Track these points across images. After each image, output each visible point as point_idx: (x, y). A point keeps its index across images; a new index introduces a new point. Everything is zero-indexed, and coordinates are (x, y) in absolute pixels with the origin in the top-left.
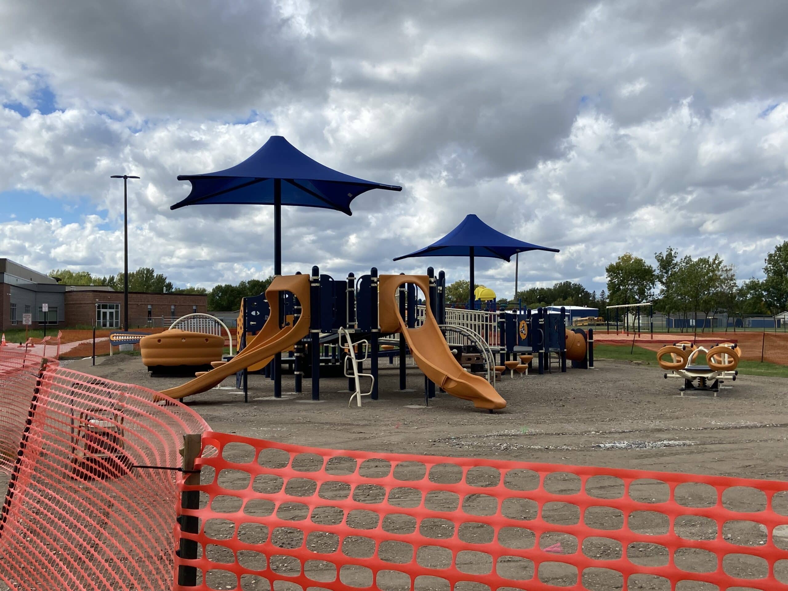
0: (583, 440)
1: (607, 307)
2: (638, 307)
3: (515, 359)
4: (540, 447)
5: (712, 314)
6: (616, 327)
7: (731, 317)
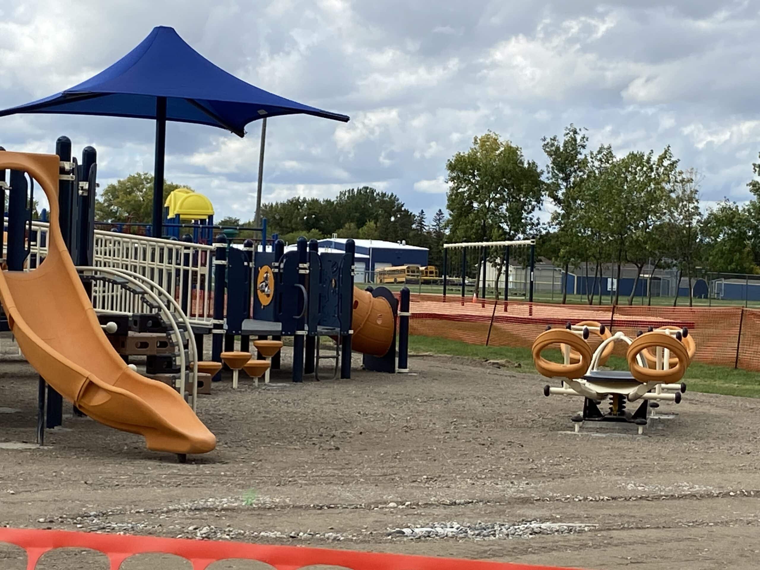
0: (370, 520)
1: (446, 246)
2: (509, 247)
3: (245, 348)
4: (278, 534)
5: (649, 267)
6: (461, 288)
7: (685, 275)
